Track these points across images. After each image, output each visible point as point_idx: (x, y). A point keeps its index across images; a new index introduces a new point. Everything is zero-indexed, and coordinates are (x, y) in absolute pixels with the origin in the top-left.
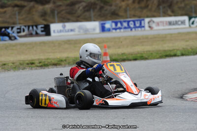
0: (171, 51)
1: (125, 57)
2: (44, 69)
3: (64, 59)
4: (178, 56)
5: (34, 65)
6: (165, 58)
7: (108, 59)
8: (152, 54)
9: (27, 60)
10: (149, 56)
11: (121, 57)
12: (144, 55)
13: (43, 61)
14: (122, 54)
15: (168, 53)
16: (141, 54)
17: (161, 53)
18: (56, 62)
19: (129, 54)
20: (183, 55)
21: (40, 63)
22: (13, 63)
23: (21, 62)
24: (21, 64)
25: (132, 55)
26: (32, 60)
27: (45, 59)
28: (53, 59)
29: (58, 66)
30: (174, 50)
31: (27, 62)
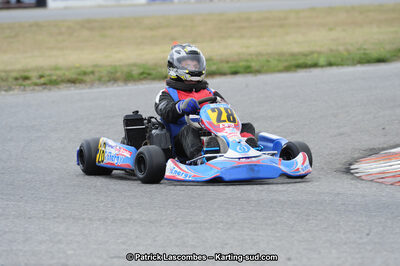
0: (306, 55)
2: (50, 90)
3: (90, 70)
4: (322, 66)
5: (28, 82)
6: (295, 71)
8: (268, 61)
12: (253, 64)
13: (48, 73)
15: (301, 61)
16: (247, 61)
17: (286, 61)
18: (74, 76)
19: (222, 61)
20: (330, 64)
21: (41, 77)
25: (228, 62)
26: (24, 71)
27: (51, 69)
28: (68, 69)
29: (78, 85)
30: (312, 53)
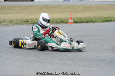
1: (82, 20)
7: (72, 21)
9: (24, 19)
10: (96, 21)
11: (79, 20)
14: (80, 18)
22: (16, 21)
23: (21, 20)
24: (21, 21)
31: (24, 20)
